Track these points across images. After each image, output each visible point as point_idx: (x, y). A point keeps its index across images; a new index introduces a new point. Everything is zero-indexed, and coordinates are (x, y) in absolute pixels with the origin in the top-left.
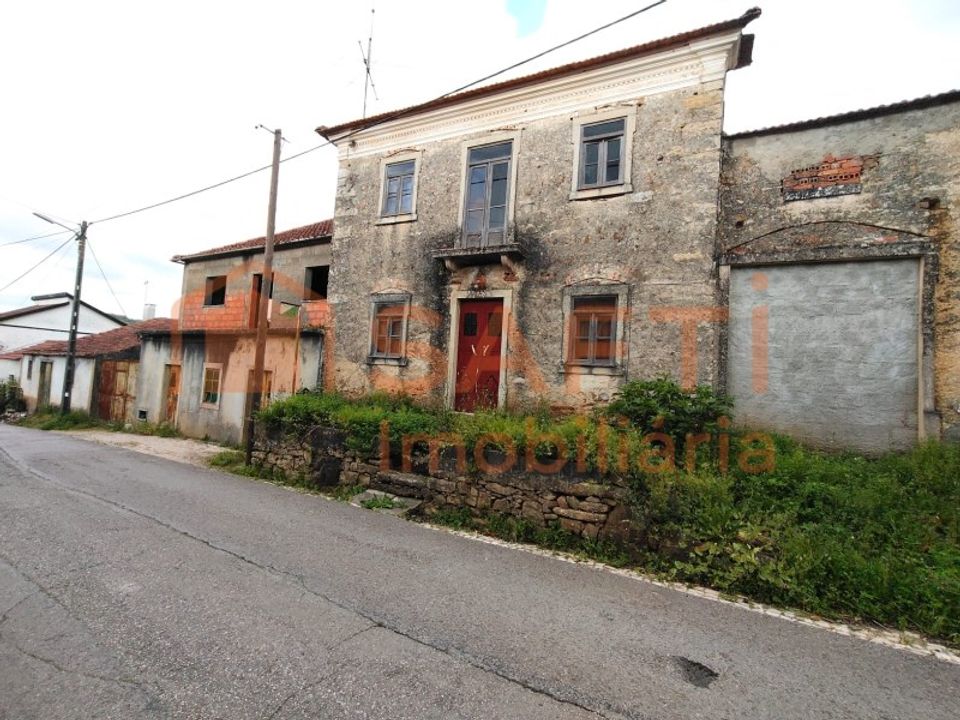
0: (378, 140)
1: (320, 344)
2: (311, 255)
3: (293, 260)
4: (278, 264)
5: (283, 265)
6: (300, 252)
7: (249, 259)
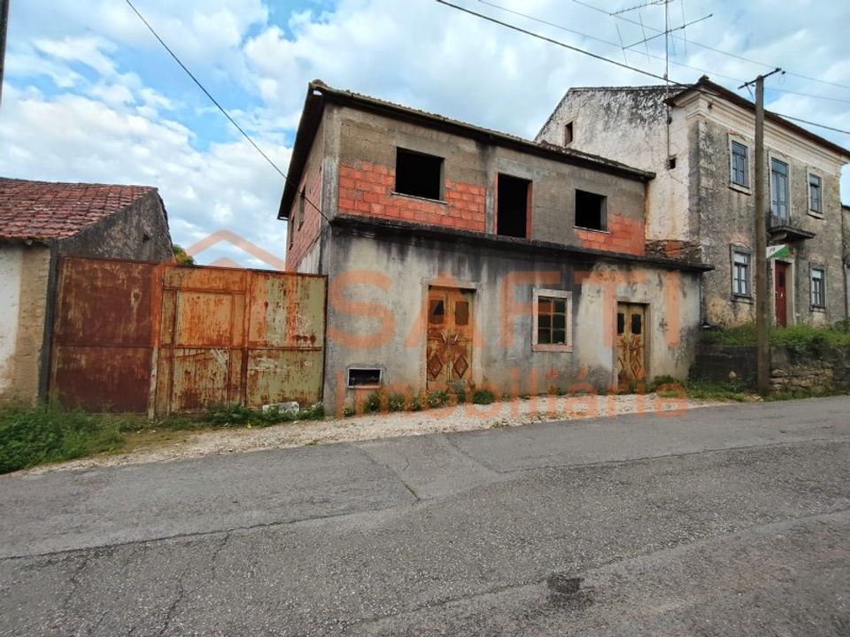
0: (726, 116)
1: (698, 280)
2: (581, 178)
3: (558, 174)
4: (538, 173)
5: (545, 176)
6: (566, 169)
7: (490, 150)
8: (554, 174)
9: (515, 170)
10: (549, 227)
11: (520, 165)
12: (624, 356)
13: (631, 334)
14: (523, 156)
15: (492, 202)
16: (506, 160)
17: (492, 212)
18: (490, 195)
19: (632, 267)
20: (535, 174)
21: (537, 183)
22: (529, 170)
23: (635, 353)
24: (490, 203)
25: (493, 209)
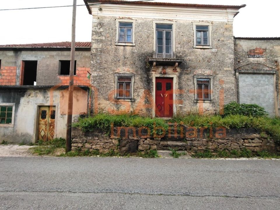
0: (114, 11)
2: (62, 55)
3: (50, 56)
4: (40, 57)
5: (44, 58)
6: (54, 53)
7: (19, 53)
8: (48, 56)
9: (30, 58)
10: (45, 77)
11: (31, 56)
12: (46, 129)
13: (50, 119)
14: (34, 52)
15: (19, 71)
16: (25, 55)
17: (19, 75)
18: (18, 69)
19: (46, 90)
20: (39, 57)
21: (40, 61)
22: (36, 57)
23: (52, 127)
24: (18, 72)
25: (20, 74)
